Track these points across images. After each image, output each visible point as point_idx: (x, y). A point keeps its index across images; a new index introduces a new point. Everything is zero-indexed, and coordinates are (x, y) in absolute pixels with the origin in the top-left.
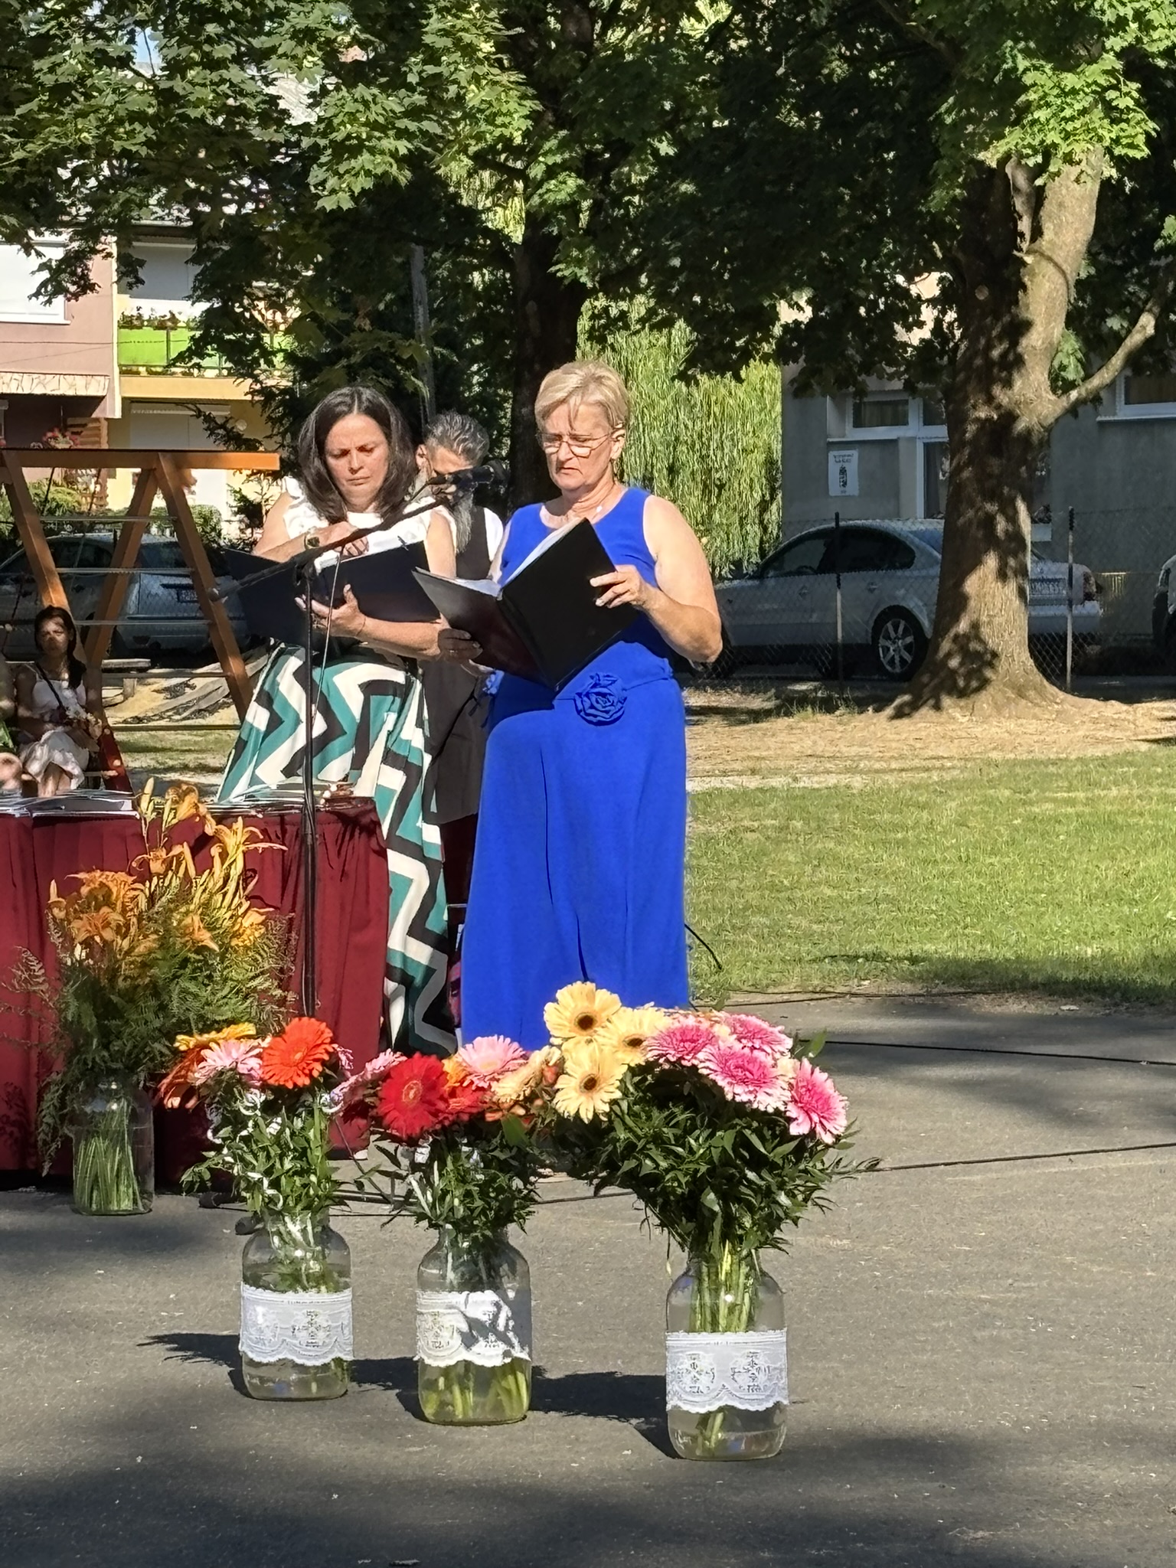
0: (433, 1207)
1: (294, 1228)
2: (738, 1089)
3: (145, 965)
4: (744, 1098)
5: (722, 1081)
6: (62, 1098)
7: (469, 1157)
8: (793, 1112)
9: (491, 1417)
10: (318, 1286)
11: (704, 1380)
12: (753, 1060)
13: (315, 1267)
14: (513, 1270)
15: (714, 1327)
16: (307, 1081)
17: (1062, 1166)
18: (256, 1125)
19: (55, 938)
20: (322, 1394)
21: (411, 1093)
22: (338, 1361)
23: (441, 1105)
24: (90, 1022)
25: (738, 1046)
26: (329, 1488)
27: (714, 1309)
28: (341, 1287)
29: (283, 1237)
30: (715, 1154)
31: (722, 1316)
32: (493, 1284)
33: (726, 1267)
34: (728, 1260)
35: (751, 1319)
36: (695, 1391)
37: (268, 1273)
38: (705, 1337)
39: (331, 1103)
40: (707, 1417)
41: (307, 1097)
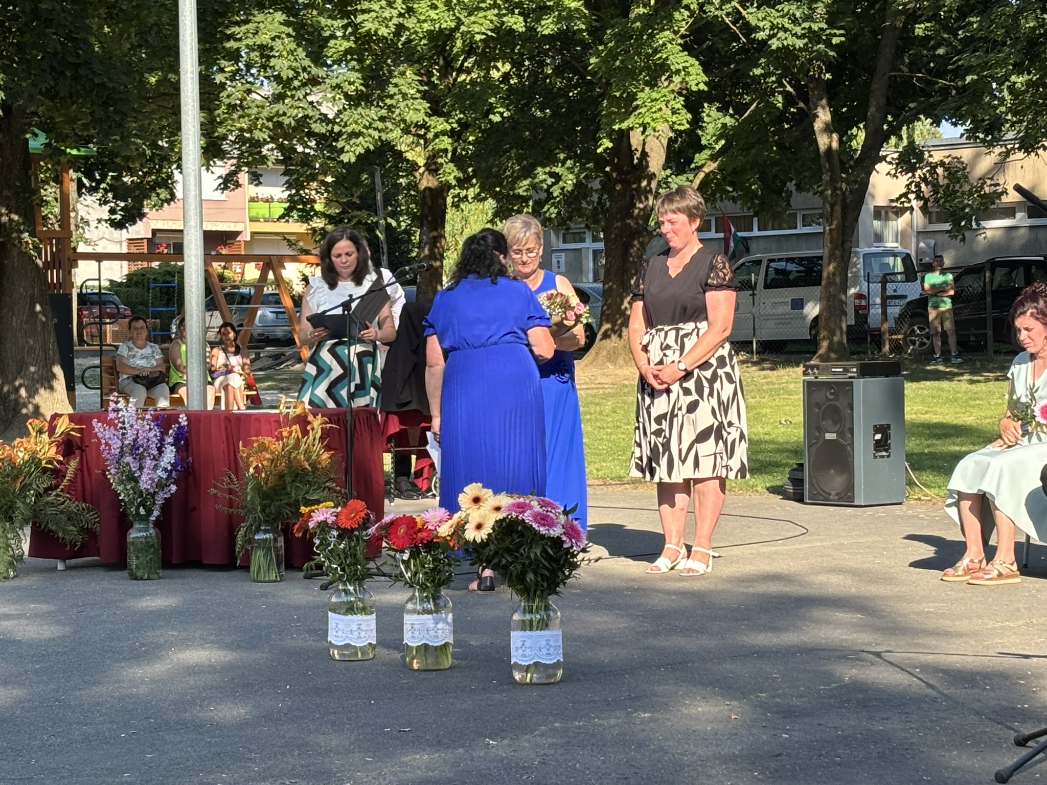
1: (351, 588)
2: (541, 529)
4: (544, 532)
5: (535, 526)
6: (246, 533)
7: (426, 558)
8: (564, 538)
9: (436, 668)
10: (361, 613)
11: (527, 652)
12: (548, 516)
13: (361, 605)
14: (445, 606)
15: (531, 629)
16: (357, 526)
18: (335, 545)
19: (242, 465)
20: (364, 658)
21: (402, 531)
22: (370, 644)
23: (415, 536)
25: (541, 510)
26: (370, 699)
27: (531, 621)
28: (372, 613)
29: (347, 592)
30: (532, 555)
31: (535, 624)
32: (437, 611)
33: (536, 603)
34: (537, 600)
35: (547, 625)
36: (524, 656)
37: (340, 607)
38: (528, 633)
39: (367, 535)
40: (528, 667)
41: (357, 533)
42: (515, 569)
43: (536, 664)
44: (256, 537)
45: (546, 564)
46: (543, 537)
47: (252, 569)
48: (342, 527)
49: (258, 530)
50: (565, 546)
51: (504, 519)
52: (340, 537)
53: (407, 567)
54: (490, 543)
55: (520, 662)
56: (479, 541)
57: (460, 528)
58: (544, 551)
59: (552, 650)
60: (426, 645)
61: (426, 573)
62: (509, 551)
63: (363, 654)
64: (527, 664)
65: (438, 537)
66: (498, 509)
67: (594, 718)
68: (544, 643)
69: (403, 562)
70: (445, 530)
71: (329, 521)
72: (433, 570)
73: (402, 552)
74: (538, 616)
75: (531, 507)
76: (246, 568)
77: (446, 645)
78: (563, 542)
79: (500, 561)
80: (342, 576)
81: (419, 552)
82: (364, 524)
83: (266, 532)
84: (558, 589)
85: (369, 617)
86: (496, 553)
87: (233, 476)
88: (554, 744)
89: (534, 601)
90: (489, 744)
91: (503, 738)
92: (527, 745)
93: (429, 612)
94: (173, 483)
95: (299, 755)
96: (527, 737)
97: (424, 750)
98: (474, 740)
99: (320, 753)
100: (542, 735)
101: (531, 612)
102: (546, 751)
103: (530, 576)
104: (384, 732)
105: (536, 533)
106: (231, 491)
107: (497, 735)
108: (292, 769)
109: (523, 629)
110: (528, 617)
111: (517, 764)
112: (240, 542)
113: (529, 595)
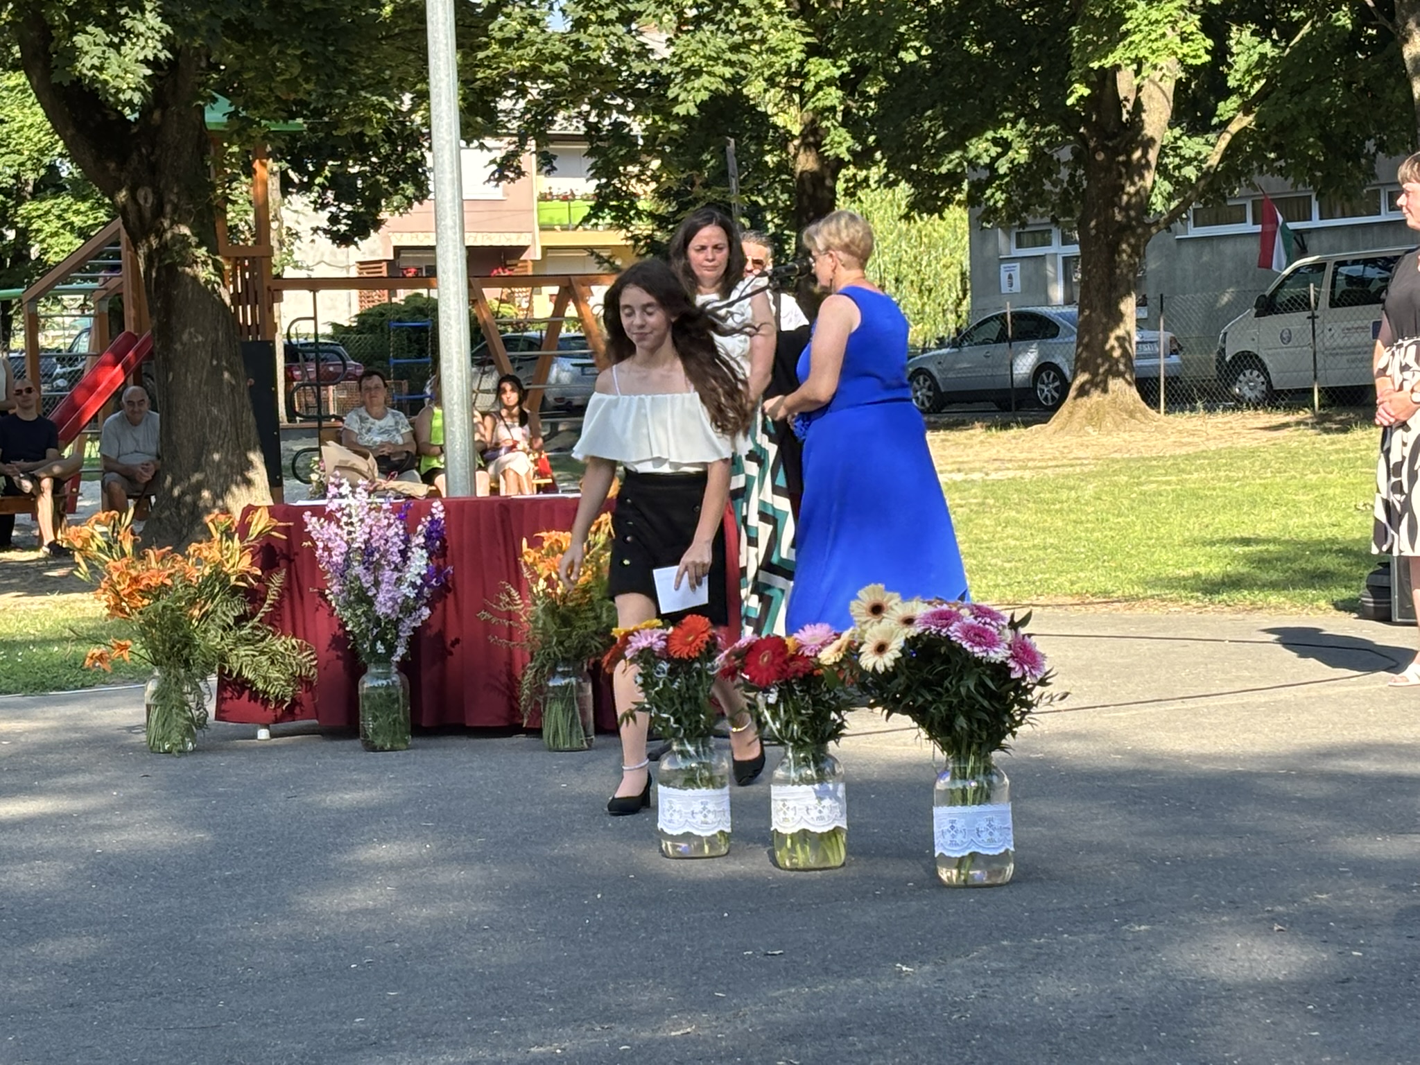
0: (780, 731)
1: (691, 749)
2: (976, 649)
3: (585, 590)
4: (980, 655)
5: (966, 645)
6: (535, 676)
7: (803, 700)
8: (1012, 664)
9: (822, 866)
10: (707, 787)
11: (959, 838)
12: (986, 631)
13: (707, 774)
14: (833, 772)
15: (964, 801)
16: (697, 654)
17: (1178, 705)
18: (664, 684)
19: (527, 575)
20: (713, 854)
21: (765, 659)
22: (722, 832)
23: (785, 667)
24: (552, 628)
25: (975, 622)
26: (722, 910)
27: (964, 791)
28: (723, 786)
29: (684, 754)
30: (963, 691)
31: (970, 796)
32: (821, 779)
33: (971, 764)
34: (972, 758)
35: (988, 797)
36: (953, 843)
37: (675, 778)
38: (959, 809)
39: (713, 669)
40: (961, 861)
41: (697, 665)
42: (938, 711)
43: (973, 856)
44: (551, 684)
45: (986, 703)
46: (978, 662)
47: (545, 733)
48: (676, 656)
49: (553, 673)
50: (1014, 676)
51: (919, 636)
52: (672, 672)
53: (775, 716)
54: (899, 672)
55: (947, 854)
56: (881, 669)
57: (852, 652)
58: (981, 684)
59: (996, 833)
60: (805, 833)
61: (802, 723)
62: (927, 685)
63: (711, 848)
64: (959, 855)
65: (820, 666)
66: (909, 621)
67: (1062, 933)
68: (983, 825)
69: (768, 706)
70: (828, 656)
71: (656, 648)
72: (812, 718)
73: (766, 691)
74: (974, 784)
75: (959, 618)
76: (536, 732)
77: (835, 832)
78: (1010, 669)
79: (914, 701)
80: (678, 730)
81: (792, 691)
82: (709, 651)
83: (565, 675)
84: (1004, 742)
85: (718, 792)
86: (908, 688)
87: (514, 593)
88: (1001, 970)
89: (967, 761)
90: (901, 971)
91: (923, 963)
92: (958, 971)
93: (808, 781)
94: (426, 605)
95: (615, 989)
96: (959, 961)
97: (803, 981)
98: (878, 965)
99: (647, 987)
100: (981, 959)
101: (964, 777)
102: (989, 980)
103: (961, 722)
104: (743, 957)
105: (968, 656)
106: (510, 615)
107: (914, 958)
108: (606, 1009)
109: (952, 803)
110: (959, 784)
111: (944, 999)
112: (527, 692)
113: (959, 752)
